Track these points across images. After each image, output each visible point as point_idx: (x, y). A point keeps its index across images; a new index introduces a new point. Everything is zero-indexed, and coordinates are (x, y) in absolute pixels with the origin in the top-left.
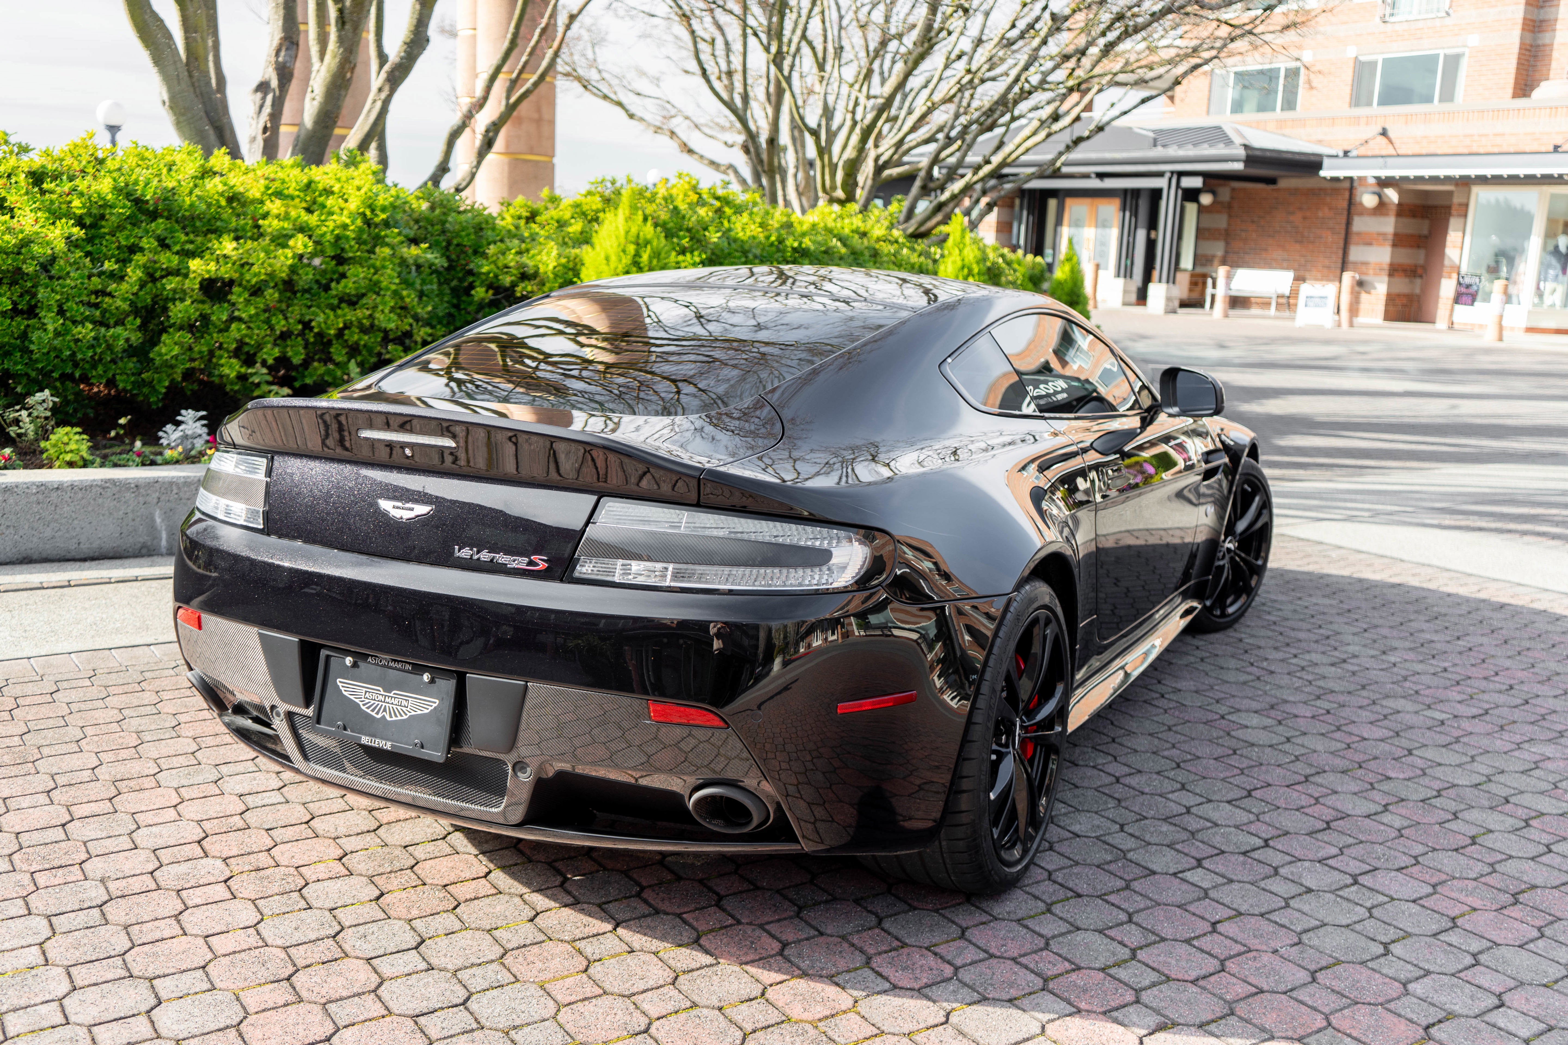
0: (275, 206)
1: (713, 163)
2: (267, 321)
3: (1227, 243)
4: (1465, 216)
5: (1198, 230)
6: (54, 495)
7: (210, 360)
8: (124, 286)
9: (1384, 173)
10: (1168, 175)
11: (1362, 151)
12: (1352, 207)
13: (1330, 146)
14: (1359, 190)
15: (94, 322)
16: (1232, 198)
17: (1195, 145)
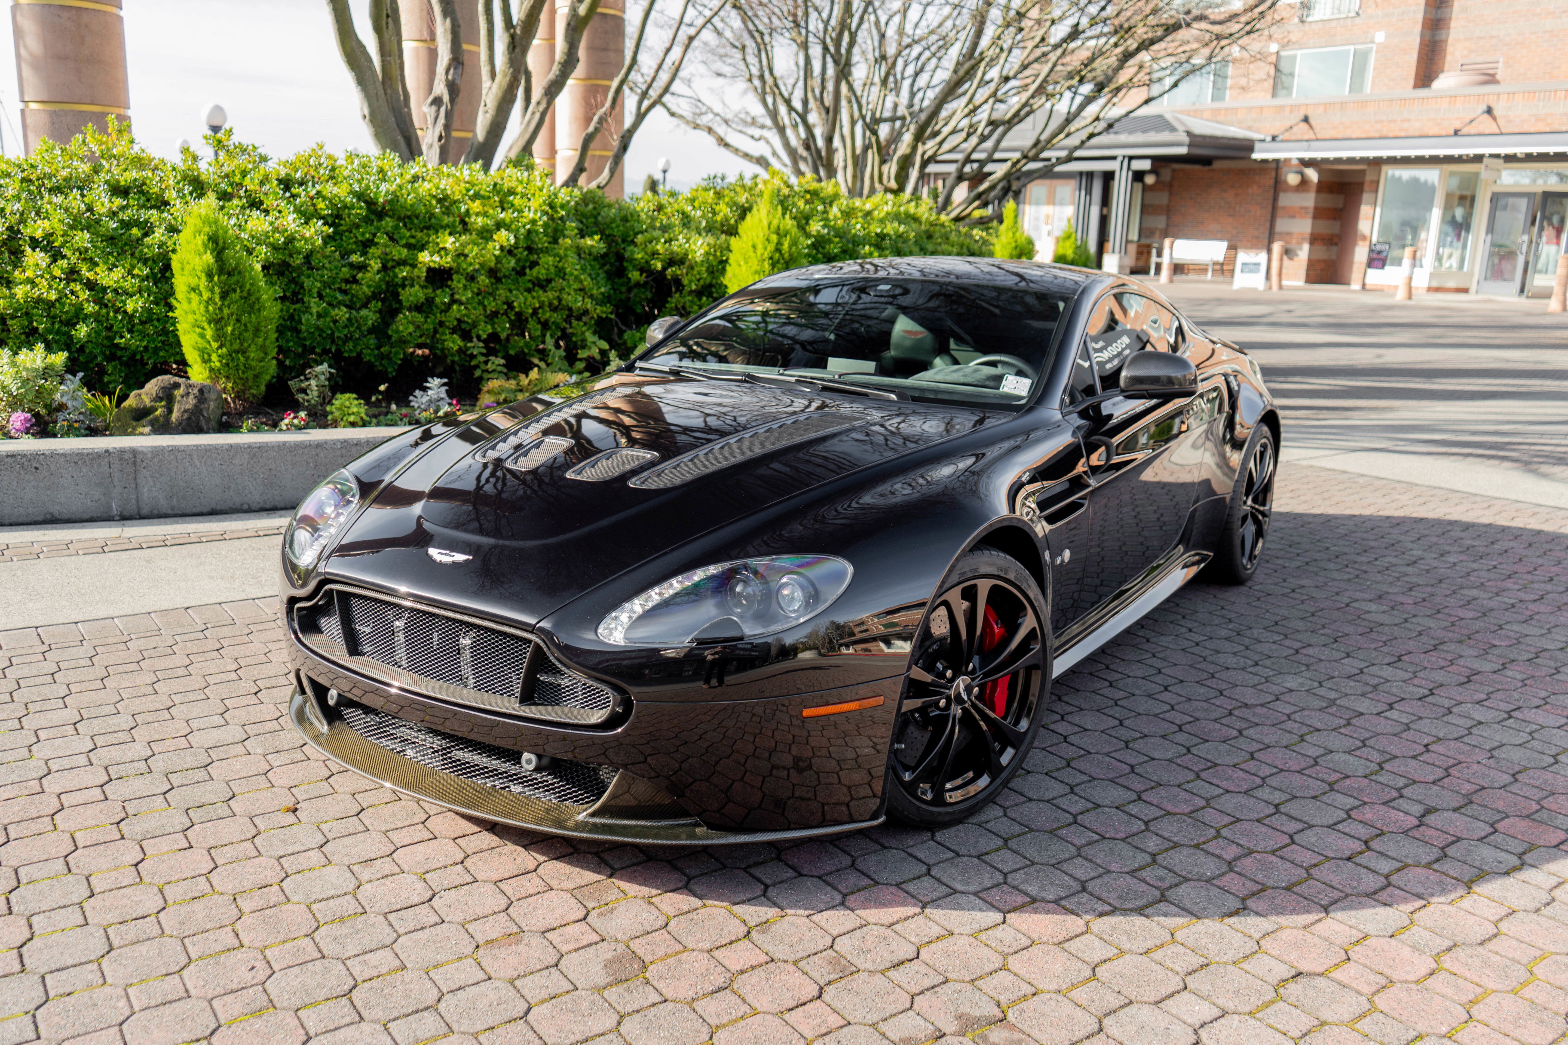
0: (476, 206)
1: (747, 156)
2: (480, 303)
3: (1168, 218)
4: (1377, 191)
5: (1143, 206)
6: (354, 449)
7: (433, 337)
8: (368, 275)
9: (1307, 155)
10: (1120, 159)
11: (1287, 136)
12: (1278, 185)
13: (1259, 132)
14: (1284, 170)
15: (346, 306)
16: (1173, 178)
17: (1144, 132)
